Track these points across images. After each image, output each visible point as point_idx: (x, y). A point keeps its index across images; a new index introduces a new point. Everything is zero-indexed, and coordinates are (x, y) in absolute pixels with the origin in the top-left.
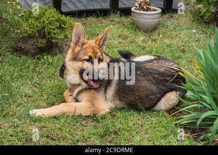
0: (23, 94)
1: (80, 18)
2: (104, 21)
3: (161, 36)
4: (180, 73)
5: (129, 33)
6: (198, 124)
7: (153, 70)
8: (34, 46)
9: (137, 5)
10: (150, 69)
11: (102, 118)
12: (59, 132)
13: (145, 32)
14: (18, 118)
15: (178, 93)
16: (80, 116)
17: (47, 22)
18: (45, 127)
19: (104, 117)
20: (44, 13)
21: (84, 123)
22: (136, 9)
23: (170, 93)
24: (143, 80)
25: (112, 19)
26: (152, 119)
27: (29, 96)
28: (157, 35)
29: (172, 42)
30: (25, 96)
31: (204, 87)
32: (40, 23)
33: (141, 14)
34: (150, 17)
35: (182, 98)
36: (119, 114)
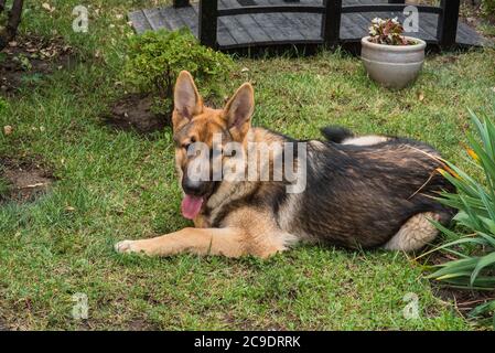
0: (108, 208)
1: (256, 58)
2: (306, 66)
3: (422, 98)
4: (439, 170)
5: (354, 90)
6: (472, 280)
7: (384, 164)
8: (149, 114)
9: (373, 32)
10: (377, 162)
11: (266, 263)
12: (169, 289)
13: (389, 88)
14: (88, 257)
15: (437, 216)
16: (221, 257)
17: (173, 61)
18: (142, 277)
19: (271, 262)
20: (168, 43)
21: (227, 271)
22: (371, 41)
23: (420, 215)
24: (361, 188)
25: (324, 62)
26: (376, 268)
27: (119, 214)
28: (415, 96)
29: (444, 111)
30: (111, 213)
31: (484, 200)
32: (157, 63)
33: (380, 50)
34: (400, 56)
35: (446, 226)
36: (304, 255)
